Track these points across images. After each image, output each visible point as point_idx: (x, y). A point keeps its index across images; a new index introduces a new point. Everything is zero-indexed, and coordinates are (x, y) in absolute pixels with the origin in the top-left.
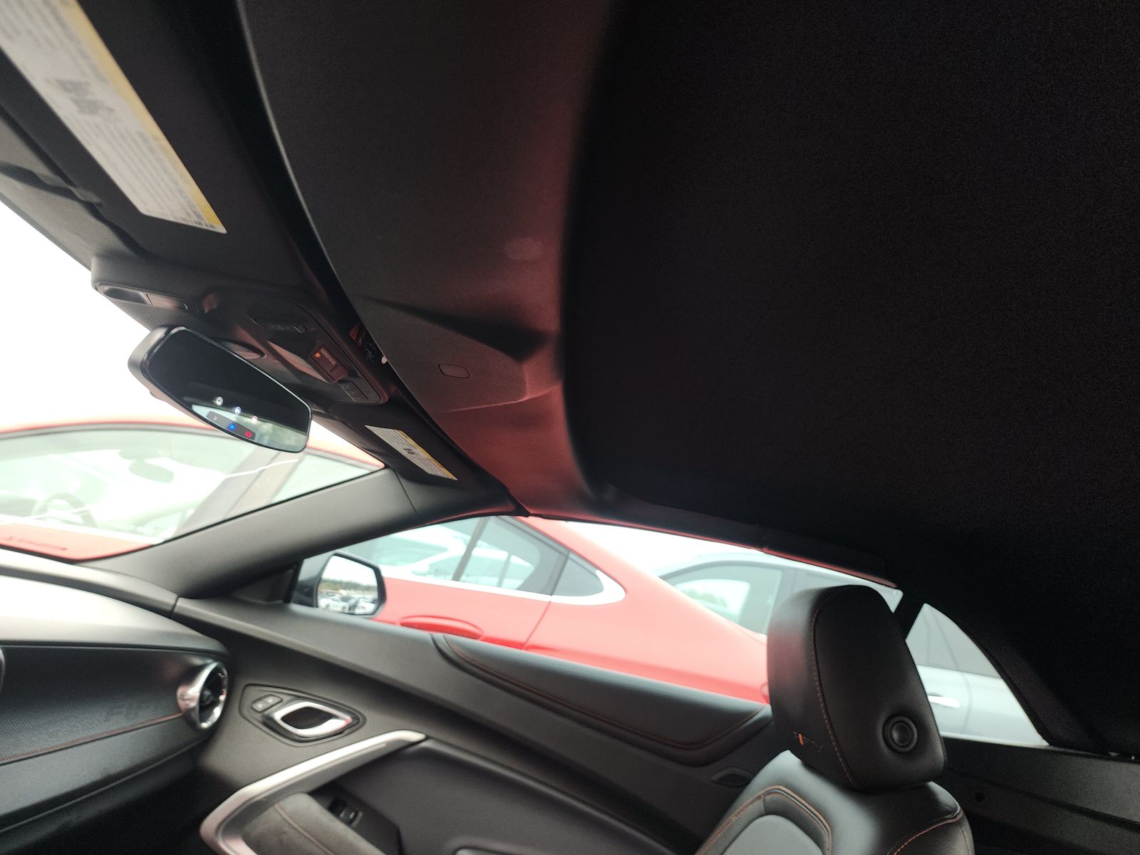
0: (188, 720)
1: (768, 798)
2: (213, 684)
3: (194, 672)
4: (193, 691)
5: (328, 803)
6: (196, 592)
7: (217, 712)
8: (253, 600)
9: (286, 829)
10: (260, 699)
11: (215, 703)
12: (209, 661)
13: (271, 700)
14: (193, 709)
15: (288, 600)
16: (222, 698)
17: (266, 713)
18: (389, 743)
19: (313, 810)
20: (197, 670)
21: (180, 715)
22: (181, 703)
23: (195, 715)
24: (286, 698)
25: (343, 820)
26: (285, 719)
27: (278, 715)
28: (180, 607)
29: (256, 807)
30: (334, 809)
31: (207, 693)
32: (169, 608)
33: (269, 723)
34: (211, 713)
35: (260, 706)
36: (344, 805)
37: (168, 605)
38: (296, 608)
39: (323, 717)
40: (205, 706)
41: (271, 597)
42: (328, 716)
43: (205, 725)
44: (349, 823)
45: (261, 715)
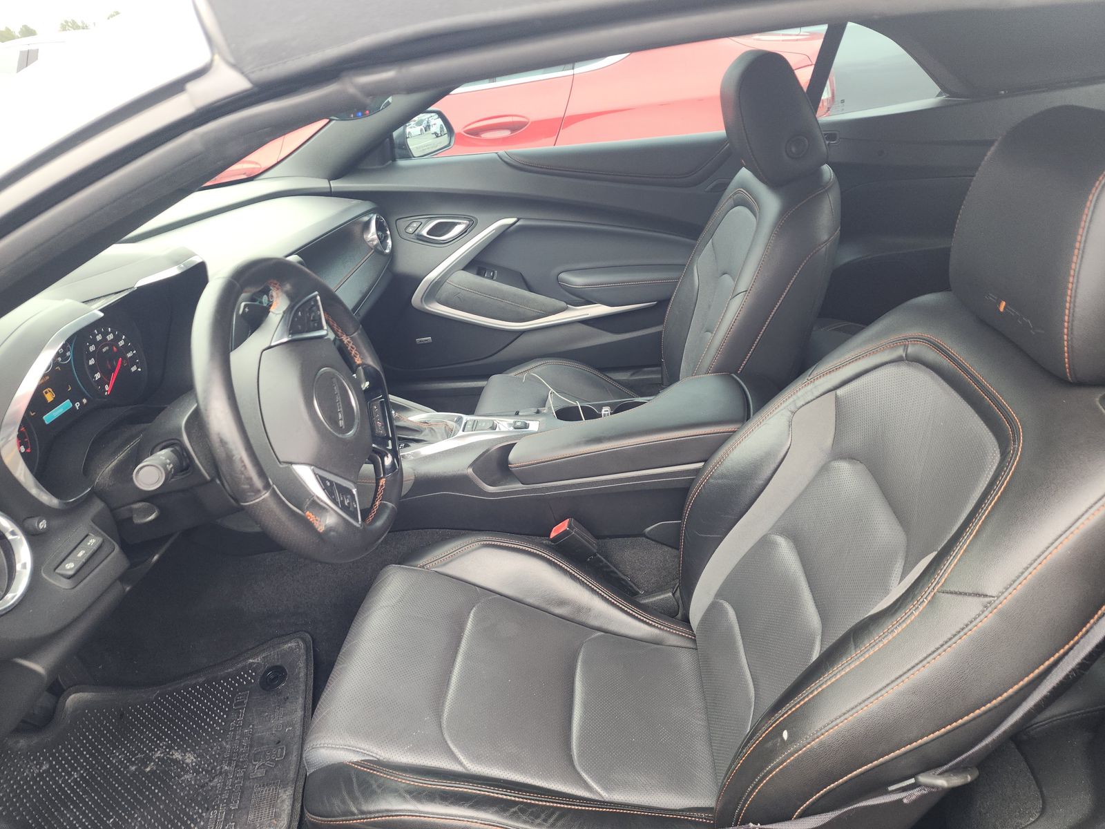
0: (378, 251)
1: (735, 197)
2: (380, 227)
3: (367, 225)
4: (372, 235)
5: (475, 271)
6: (337, 175)
7: (389, 242)
8: (375, 167)
9: (459, 290)
10: (408, 226)
11: (386, 237)
12: (372, 215)
13: (415, 225)
14: (377, 245)
15: (394, 160)
16: (388, 232)
17: (416, 232)
18: (497, 229)
19: (470, 278)
20: (368, 223)
21: (373, 251)
22: (370, 244)
23: (380, 248)
24: (423, 221)
25: (487, 278)
26: (429, 233)
27: (424, 233)
28: (334, 187)
29: (437, 285)
30: (480, 273)
31: (380, 233)
32: (329, 190)
33: (421, 238)
34: (387, 244)
35: (410, 230)
36: (485, 270)
37: (325, 188)
38: (402, 163)
39: (449, 226)
40: (383, 240)
41: (383, 161)
42: (455, 224)
43: (387, 251)
44: (492, 278)
45: (412, 235)
